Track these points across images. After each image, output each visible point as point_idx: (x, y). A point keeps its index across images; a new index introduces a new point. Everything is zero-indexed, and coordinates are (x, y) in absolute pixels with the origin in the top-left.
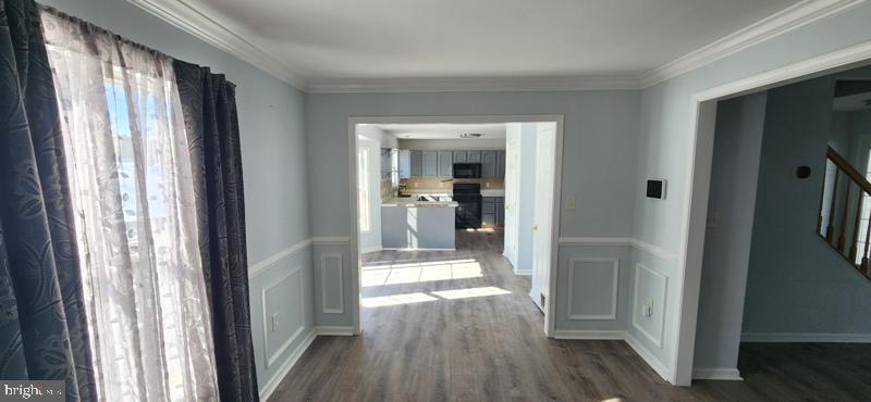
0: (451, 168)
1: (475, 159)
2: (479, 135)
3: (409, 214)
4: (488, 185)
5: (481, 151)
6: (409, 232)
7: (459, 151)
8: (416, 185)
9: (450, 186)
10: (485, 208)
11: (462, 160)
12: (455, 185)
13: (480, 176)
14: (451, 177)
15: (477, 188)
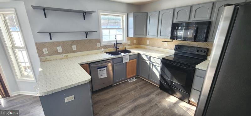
0: (170, 29)
9: (173, 46)
12: (176, 47)
14: (169, 38)
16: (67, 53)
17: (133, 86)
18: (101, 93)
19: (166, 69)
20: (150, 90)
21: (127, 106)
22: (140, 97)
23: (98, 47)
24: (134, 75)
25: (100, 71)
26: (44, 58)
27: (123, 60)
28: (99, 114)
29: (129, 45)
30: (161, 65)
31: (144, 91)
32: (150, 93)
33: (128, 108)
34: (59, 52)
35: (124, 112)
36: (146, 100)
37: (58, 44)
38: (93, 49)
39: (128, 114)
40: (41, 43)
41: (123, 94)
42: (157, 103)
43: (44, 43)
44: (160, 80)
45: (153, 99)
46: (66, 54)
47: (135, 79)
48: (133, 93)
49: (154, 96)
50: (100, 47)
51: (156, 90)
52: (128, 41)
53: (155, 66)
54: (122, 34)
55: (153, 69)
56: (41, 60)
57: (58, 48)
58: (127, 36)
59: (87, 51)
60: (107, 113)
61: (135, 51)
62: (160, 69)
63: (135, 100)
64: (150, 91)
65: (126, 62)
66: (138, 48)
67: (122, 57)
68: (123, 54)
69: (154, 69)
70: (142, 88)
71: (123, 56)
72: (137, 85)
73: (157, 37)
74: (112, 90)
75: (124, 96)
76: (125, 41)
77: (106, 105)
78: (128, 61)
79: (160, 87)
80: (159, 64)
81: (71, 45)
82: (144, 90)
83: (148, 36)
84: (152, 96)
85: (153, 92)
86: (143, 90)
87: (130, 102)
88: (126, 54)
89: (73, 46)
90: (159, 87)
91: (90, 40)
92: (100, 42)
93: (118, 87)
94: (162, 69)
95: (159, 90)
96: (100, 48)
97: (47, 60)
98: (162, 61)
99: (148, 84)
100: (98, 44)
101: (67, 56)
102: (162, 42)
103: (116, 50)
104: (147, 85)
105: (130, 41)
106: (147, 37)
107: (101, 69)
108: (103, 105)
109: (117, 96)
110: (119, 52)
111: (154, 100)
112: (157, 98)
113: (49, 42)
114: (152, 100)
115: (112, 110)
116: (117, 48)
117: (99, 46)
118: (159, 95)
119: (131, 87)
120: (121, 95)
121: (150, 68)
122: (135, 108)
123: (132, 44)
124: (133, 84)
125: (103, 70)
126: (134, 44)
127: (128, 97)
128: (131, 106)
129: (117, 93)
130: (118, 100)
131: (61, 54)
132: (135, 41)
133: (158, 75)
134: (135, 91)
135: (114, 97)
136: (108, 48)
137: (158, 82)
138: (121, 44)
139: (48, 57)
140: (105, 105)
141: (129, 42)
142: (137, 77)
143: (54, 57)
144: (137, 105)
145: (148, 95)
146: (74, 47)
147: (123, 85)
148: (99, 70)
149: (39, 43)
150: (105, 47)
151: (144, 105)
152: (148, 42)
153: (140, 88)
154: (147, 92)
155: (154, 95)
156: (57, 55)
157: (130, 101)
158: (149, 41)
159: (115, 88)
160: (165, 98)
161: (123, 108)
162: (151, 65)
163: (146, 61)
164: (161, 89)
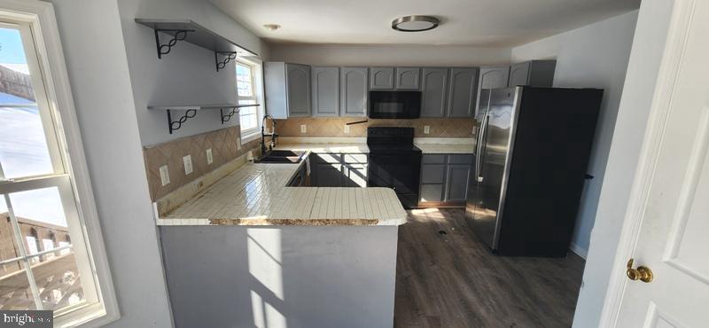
0: (365, 100)
1: (410, 84)
2: (435, 21)
3: (252, 247)
4: (427, 130)
5: (421, 69)
6: (256, 299)
7: (381, 68)
8: (304, 129)
9: (362, 130)
10: (427, 173)
11: (385, 84)
12: (371, 131)
13: (417, 115)
14: (364, 115)
15: (409, 134)
16: (200, 176)
26: (165, 202)
30: (368, 164)
34: (187, 173)
40: (155, 147)
43: (160, 145)
46: (200, 179)
50: (240, 148)
53: (355, 170)
55: (351, 177)
56: (159, 209)
57: (185, 160)
59: (226, 162)
62: (367, 172)
73: (340, 115)
80: (364, 163)
81: (205, 147)
89: (207, 151)
91: (228, 131)
92: (240, 135)
94: (371, 171)
96: (240, 153)
97: (170, 206)
98: (369, 157)
100: (237, 139)
101: (202, 184)
102: (347, 124)
113: (168, 143)
121: (344, 176)
131: (191, 180)
133: (362, 183)
139: (172, 197)
146: (209, 155)
149: (152, 148)
150: (246, 148)
162: (346, 170)
163: (332, 165)
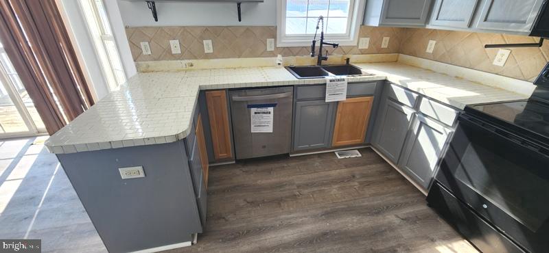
16: (193, 59)
17: (344, 172)
18: (252, 168)
19: (470, 148)
20: (392, 198)
21: (303, 223)
22: (351, 210)
23: (268, 49)
24: (358, 141)
25: (256, 113)
26: (143, 64)
27: (327, 95)
28: (226, 220)
29: (363, 52)
30: (454, 130)
31: (370, 196)
32: (388, 208)
33: (301, 229)
34: (173, 53)
35: (285, 238)
36: (367, 223)
37: (172, 32)
38: (253, 54)
39: (293, 247)
40: (137, 28)
41: (307, 185)
42: (399, 246)
43: (141, 27)
44: (434, 175)
45: (391, 228)
46: (190, 61)
47: (357, 151)
48: (334, 190)
49: (397, 221)
50: (273, 49)
51: (412, 204)
52: (361, 39)
53: (429, 129)
54: (347, 15)
55: (420, 138)
56: (137, 67)
57: (172, 42)
58: (360, 22)
59: (239, 57)
60: (244, 224)
61: (373, 73)
62: (446, 143)
63: (331, 214)
64: (390, 199)
65: (338, 102)
66: (394, 63)
67: (325, 84)
68: (331, 76)
69: (423, 139)
70: (369, 184)
71: (328, 82)
72: (357, 170)
73: (470, 25)
74: (284, 167)
75: (306, 191)
76: (352, 40)
77: (252, 203)
78: (342, 98)
79: (428, 199)
80: (447, 126)
81: (202, 38)
82: (373, 192)
83: (433, 24)
84: (391, 218)
85: (398, 206)
86: (368, 191)
87: (315, 216)
88: (338, 77)
89: (204, 41)
90: (426, 194)
91: (248, 29)
92: (275, 37)
93: (302, 162)
94: (454, 146)
95: (423, 208)
96: (273, 54)
97: (150, 69)
98: (459, 119)
99: (392, 176)
100: (270, 41)
101: (192, 65)
102: (487, 46)
103: (319, 62)
104: (389, 180)
105: (368, 39)
106: (429, 27)
107: (259, 110)
108: (245, 200)
109: (287, 187)
110: (324, 68)
111: (390, 234)
112: (406, 232)
113: (152, 27)
114: (385, 230)
115: (259, 220)
116: (321, 58)
117: (270, 48)
118: (415, 222)
119: (334, 173)
120: (299, 186)
121: (410, 131)
122: (323, 237)
123: (375, 49)
124: (346, 166)
125: (264, 113)
126: (380, 51)
127: (315, 200)
128: (311, 227)
129: (291, 178)
130: (287, 197)
131: (179, 59)
132: (385, 42)
133: (432, 160)
134: (341, 188)
135: (280, 187)
136: (297, 54)
137: (426, 182)
138: (335, 46)
139: (151, 63)
140: (248, 200)
141: (365, 43)
142: (366, 149)
143: (164, 64)
144: (331, 232)
145: (377, 211)
146: (208, 45)
147: (317, 163)
148: (253, 110)
149: (132, 28)
150: (288, 51)
151: (351, 237)
152: (431, 46)
153: (361, 183)
154: (377, 202)
155: (397, 216)
156: (170, 61)
157: (314, 212)
158: (434, 42)
159: (293, 164)
160: (433, 240)
161: (290, 226)
162: (418, 124)
163: (403, 107)
164: (429, 205)
